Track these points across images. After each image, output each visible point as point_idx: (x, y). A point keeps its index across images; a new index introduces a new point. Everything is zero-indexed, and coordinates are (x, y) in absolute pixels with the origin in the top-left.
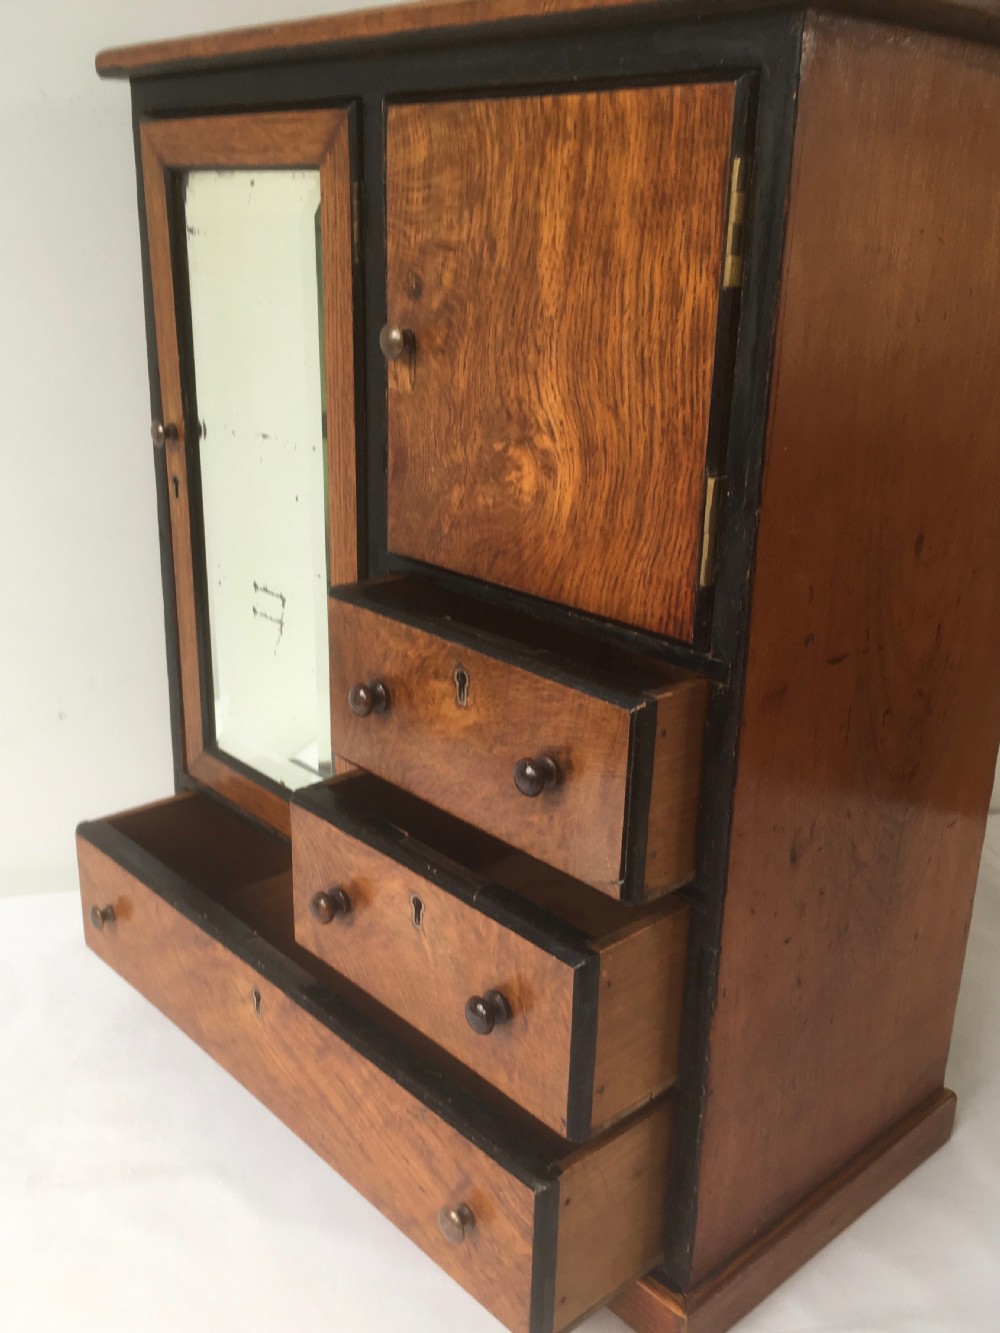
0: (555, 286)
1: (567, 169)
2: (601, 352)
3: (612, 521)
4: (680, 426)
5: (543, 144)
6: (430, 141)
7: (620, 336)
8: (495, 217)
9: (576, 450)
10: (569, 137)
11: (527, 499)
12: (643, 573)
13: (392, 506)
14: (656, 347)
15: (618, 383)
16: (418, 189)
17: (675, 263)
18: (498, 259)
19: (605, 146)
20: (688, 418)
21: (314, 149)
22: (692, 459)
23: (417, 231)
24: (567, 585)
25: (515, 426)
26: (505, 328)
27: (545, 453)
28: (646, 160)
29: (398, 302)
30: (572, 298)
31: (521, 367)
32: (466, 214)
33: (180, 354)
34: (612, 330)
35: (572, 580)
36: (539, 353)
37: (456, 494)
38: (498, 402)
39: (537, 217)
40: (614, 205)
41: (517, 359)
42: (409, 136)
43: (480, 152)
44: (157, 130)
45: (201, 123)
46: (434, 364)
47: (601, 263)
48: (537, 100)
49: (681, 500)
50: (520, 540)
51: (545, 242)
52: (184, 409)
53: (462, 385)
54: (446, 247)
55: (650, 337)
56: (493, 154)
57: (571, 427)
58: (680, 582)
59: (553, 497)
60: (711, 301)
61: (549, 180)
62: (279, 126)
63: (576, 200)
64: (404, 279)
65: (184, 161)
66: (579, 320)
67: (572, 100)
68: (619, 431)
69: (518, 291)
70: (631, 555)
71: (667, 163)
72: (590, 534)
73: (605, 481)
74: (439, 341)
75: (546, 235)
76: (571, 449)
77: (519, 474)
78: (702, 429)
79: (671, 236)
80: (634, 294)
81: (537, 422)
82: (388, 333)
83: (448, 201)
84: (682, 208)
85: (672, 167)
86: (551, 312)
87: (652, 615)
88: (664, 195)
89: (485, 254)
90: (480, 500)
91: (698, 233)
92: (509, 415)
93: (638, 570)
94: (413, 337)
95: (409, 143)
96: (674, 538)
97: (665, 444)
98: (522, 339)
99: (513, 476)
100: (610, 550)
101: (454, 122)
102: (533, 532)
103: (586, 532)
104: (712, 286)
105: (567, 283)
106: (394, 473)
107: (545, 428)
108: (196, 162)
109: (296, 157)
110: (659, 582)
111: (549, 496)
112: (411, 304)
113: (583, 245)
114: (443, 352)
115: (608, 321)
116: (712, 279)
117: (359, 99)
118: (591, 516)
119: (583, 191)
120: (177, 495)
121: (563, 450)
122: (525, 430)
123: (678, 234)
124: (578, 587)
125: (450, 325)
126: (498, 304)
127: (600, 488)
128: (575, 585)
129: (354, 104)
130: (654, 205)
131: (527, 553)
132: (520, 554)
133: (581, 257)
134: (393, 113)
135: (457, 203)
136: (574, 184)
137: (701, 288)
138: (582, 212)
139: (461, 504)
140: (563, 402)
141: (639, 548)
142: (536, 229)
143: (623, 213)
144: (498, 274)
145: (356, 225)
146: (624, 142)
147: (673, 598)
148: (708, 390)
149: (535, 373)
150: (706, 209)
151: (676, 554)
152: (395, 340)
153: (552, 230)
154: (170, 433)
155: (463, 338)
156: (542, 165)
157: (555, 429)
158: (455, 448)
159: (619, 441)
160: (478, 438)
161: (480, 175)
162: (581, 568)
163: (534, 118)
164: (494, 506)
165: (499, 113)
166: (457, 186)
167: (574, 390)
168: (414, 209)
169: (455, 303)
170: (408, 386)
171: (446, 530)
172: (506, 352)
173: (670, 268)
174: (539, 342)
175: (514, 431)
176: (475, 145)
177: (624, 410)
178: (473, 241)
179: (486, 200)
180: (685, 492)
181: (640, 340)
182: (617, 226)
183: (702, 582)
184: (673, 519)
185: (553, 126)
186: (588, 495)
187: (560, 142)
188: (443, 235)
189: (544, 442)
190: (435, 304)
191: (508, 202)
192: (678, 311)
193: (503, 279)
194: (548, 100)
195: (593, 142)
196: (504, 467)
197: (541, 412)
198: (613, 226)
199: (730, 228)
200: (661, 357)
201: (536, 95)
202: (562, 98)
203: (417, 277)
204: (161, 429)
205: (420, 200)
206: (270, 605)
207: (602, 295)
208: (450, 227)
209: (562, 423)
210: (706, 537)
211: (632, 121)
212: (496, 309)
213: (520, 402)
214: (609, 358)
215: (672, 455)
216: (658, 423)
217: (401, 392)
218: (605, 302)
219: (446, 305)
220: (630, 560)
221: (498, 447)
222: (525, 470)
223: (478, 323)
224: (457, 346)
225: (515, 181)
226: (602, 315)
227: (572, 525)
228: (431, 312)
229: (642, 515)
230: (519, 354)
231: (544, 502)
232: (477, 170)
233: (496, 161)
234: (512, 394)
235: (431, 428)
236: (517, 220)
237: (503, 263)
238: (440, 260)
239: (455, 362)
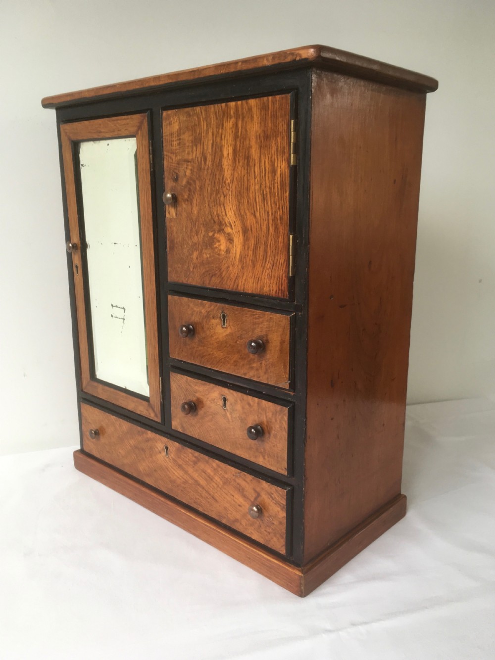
0: (229, 172)
1: (231, 128)
2: (248, 194)
3: (256, 256)
4: (278, 217)
5: (223, 121)
6: (180, 122)
7: (255, 187)
8: (205, 148)
9: (241, 231)
10: (232, 117)
11: (223, 253)
12: (268, 274)
13: (169, 264)
14: (268, 190)
15: (255, 205)
16: (176, 141)
17: (273, 159)
18: (207, 164)
19: (245, 119)
20: (281, 214)
21: (135, 129)
22: (283, 229)
23: (176, 156)
24: (240, 285)
25: (217, 226)
26: (211, 189)
27: (229, 234)
28: (260, 123)
29: (169, 183)
30: (236, 175)
31: (218, 203)
32: (195, 148)
33: (78, 215)
34: (251, 186)
35: (242, 282)
36: (225, 197)
37: (195, 254)
38: (210, 217)
39: (222, 146)
40: (250, 140)
41: (217, 200)
42: (171, 122)
43: (199, 124)
44: (67, 127)
45: (86, 122)
46: (184, 206)
47: (246, 161)
48: (219, 105)
49: (281, 245)
50: (221, 269)
51: (225, 156)
52: (80, 237)
53: (196, 212)
54: (187, 161)
55: (266, 186)
56: (204, 125)
57: (238, 223)
58: (282, 277)
59: (233, 251)
60: (287, 171)
61: (225, 133)
62: (119, 122)
63: (236, 140)
64: (171, 175)
65: (80, 138)
66: (239, 183)
67: (232, 104)
68: (256, 222)
69: (216, 175)
70: (263, 269)
71: (268, 123)
72: (248, 263)
73: (252, 242)
74: (186, 197)
75: (225, 153)
76: (239, 231)
77: (219, 243)
78: (286, 217)
79: (271, 150)
80: (259, 171)
81: (225, 222)
82: (166, 195)
83: (187, 144)
84: (274, 139)
85: (270, 125)
86: (229, 181)
87: (273, 290)
88: (267, 135)
89: (202, 162)
90: (205, 256)
91: (280, 147)
92: (215, 222)
93: (267, 274)
94: (176, 196)
95: (171, 124)
96: (279, 260)
97: (274, 225)
98: (218, 192)
99: (217, 245)
100: (256, 268)
101: (189, 115)
102: (226, 265)
103: (246, 262)
104: (287, 166)
105: (234, 170)
106: (170, 249)
107: (228, 225)
108: (85, 138)
109: (127, 133)
110: (274, 277)
111: (231, 250)
112: (174, 184)
113: (239, 155)
114: (188, 201)
115: (250, 182)
116: (286, 163)
117: (151, 110)
118: (248, 255)
119: (238, 136)
120: (77, 273)
121: (236, 232)
122: (220, 226)
123: (273, 148)
124: (244, 284)
125: (190, 190)
126: (208, 181)
127: (250, 244)
128: (243, 283)
129: (149, 111)
130: (264, 139)
131: (224, 273)
132: (221, 274)
133: (239, 160)
134: (165, 113)
135: (191, 145)
136: (235, 134)
137: (283, 166)
138: (238, 143)
139: (197, 258)
140: (235, 214)
141: (266, 265)
142: (221, 151)
143: (253, 143)
144: (208, 169)
145: (151, 156)
146: (252, 117)
147: (280, 282)
148: (288, 203)
149: (224, 204)
150: (283, 138)
151: (280, 265)
152: (168, 198)
153: (227, 151)
154: (75, 247)
155: (195, 195)
156: (222, 128)
157: (232, 224)
158: (194, 237)
159: (256, 226)
160: (203, 232)
161: (199, 134)
162: (244, 278)
163: (219, 111)
164: (210, 258)
165: (206, 111)
166: (191, 138)
167: (239, 209)
168: (174, 148)
169: (191, 182)
170: (174, 215)
171: (191, 270)
172: (212, 198)
173: (271, 161)
174: (225, 193)
175: (216, 227)
176: (197, 123)
177: (258, 214)
178: (198, 158)
179: (202, 141)
180: (282, 241)
181: (262, 187)
182: (251, 147)
183: (290, 275)
184: (278, 253)
185: (226, 115)
186: (246, 248)
187: (229, 120)
188: (186, 157)
189: (228, 230)
190: (184, 183)
191: (211, 143)
192: (275, 176)
193: (210, 171)
194: (223, 105)
195: (241, 117)
196: (214, 242)
197: (227, 218)
198: (250, 147)
199: (292, 144)
200: (270, 193)
201: (219, 103)
202: (228, 103)
203: (177, 173)
204: (71, 245)
205: (177, 144)
206: (119, 312)
207: (247, 172)
208: (189, 154)
209: (235, 222)
210: (291, 257)
211: (255, 110)
212: (207, 181)
213: (218, 216)
214: (251, 196)
215: (276, 229)
216: (271, 217)
217: (171, 217)
218: (249, 175)
219: (188, 183)
220: (263, 271)
221: (211, 234)
222: (222, 242)
223: (201, 188)
224: (193, 198)
225: (213, 135)
226: (248, 180)
227: (241, 260)
228: (182, 186)
229: (267, 253)
230: (217, 198)
231: (229, 253)
232: (198, 132)
233: (205, 128)
234: (215, 213)
235: (184, 230)
236: (214, 149)
237: (210, 165)
238: (185, 166)
239: (193, 204)
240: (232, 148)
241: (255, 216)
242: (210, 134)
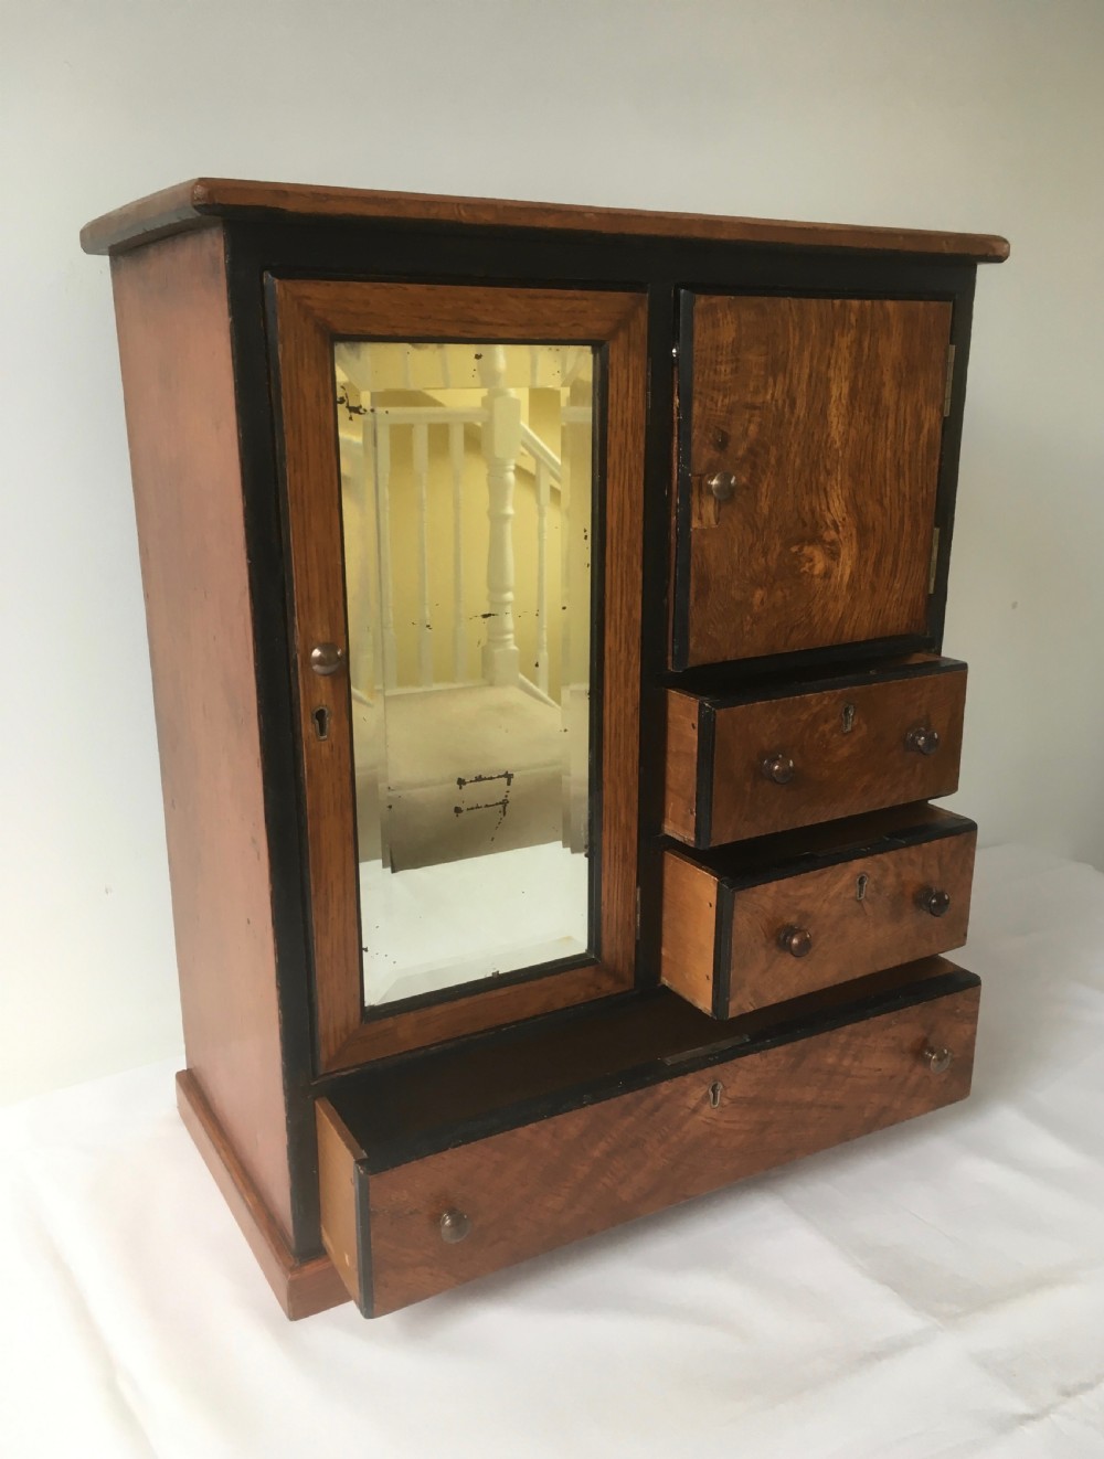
0: (841, 428)
1: (850, 348)
3: (878, 574)
5: (834, 332)
6: (739, 324)
8: (795, 381)
9: (854, 535)
11: (817, 580)
12: (897, 600)
13: (693, 628)
14: (907, 457)
15: (882, 485)
16: (727, 362)
17: (918, 406)
18: (797, 411)
19: (876, 334)
20: (925, 496)
22: (926, 520)
23: (725, 396)
24: (846, 629)
25: (808, 531)
26: (803, 462)
27: (833, 543)
28: (904, 344)
29: (703, 454)
30: (853, 434)
31: (813, 487)
32: (771, 380)
34: (880, 451)
36: (828, 475)
37: (757, 596)
38: (795, 516)
39: (829, 380)
40: (883, 372)
41: (812, 483)
42: (719, 321)
43: (784, 333)
47: (873, 410)
48: (829, 301)
49: (919, 547)
51: (832, 398)
53: (766, 511)
54: (753, 407)
55: (903, 451)
56: (795, 337)
57: (851, 521)
58: (919, 597)
59: (837, 572)
60: (938, 425)
64: (709, 435)
66: (858, 448)
67: (855, 303)
68: (883, 515)
69: (813, 434)
71: (915, 346)
72: (863, 588)
74: (742, 480)
75: (835, 392)
77: (811, 564)
78: (932, 500)
79: (916, 390)
80: (894, 426)
81: (826, 523)
83: (755, 372)
84: (923, 373)
85: (919, 349)
86: (837, 445)
87: (902, 624)
88: (913, 365)
89: (786, 409)
90: (778, 593)
91: (932, 387)
92: (805, 525)
93: (894, 599)
95: (718, 326)
96: (915, 572)
97: (912, 517)
98: (815, 467)
99: (806, 568)
100: (876, 594)
101: (763, 312)
102: (821, 602)
103: (860, 588)
104: (939, 417)
105: (850, 424)
106: (697, 596)
107: (832, 526)
110: (905, 602)
111: (834, 572)
112: (718, 455)
113: (862, 398)
114: (748, 488)
115: (877, 445)
116: (939, 413)
118: (865, 576)
119: (862, 363)
121: (844, 538)
122: (815, 530)
123: (921, 388)
124: (854, 627)
125: (754, 466)
126: (796, 446)
127: (869, 555)
128: (852, 626)
130: (907, 371)
131: (816, 619)
132: (811, 622)
133: (860, 406)
134: (702, 301)
135: (762, 373)
136: (856, 358)
137: (933, 419)
138: (860, 377)
139: (762, 602)
140: (846, 505)
141: (894, 585)
142: (828, 389)
143: (887, 377)
144: (797, 423)
146: (891, 333)
147: (915, 609)
149: (825, 490)
150: (936, 372)
151: (917, 581)
153: (839, 389)
155: (766, 475)
157: (839, 525)
159: (883, 521)
160: (778, 547)
161: (783, 352)
163: (827, 313)
165: (801, 308)
166: (763, 359)
167: (853, 495)
168: (722, 378)
169: (762, 449)
170: (713, 522)
171: (746, 628)
172: (801, 479)
173: (916, 408)
174: (828, 467)
175: (807, 534)
176: (779, 330)
177: (886, 502)
178: (777, 401)
179: (790, 369)
182: (884, 384)
183: (931, 591)
184: (915, 560)
185: (841, 322)
186: (862, 563)
187: (846, 331)
188: (749, 399)
189: (831, 535)
190: (742, 452)
191: (806, 371)
192: (919, 433)
193: (801, 427)
194: (837, 302)
195: (869, 332)
196: (800, 562)
197: (829, 515)
199: (949, 383)
200: (910, 462)
202: (848, 301)
203: (723, 432)
205: (730, 371)
207: (874, 428)
208: (756, 391)
209: (844, 519)
211: (894, 320)
212: (795, 447)
213: (813, 512)
217: (705, 528)
218: (876, 433)
219: (751, 451)
221: (794, 549)
222: (816, 559)
223: (779, 461)
224: (761, 481)
225: (812, 358)
226: (874, 443)
227: (850, 586)
228: (737, 459)
229: (897, 566)
230: (813, 479)
231: (830, 578)
232: (781, 347)
233: (797, 342)
234: (807, 508)
235: (736, 550)
236: (813, 384)
237: (802, 415)
238: (747, 416)
239: (759, 494)
240: (847, 383)
241: (882, 504)
242: (806, 354)
